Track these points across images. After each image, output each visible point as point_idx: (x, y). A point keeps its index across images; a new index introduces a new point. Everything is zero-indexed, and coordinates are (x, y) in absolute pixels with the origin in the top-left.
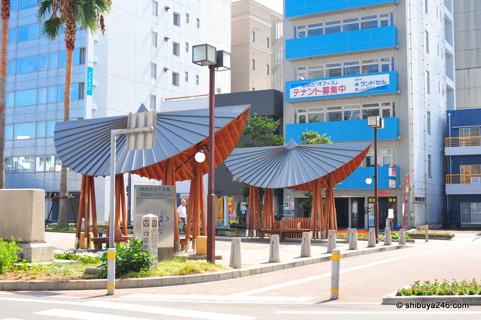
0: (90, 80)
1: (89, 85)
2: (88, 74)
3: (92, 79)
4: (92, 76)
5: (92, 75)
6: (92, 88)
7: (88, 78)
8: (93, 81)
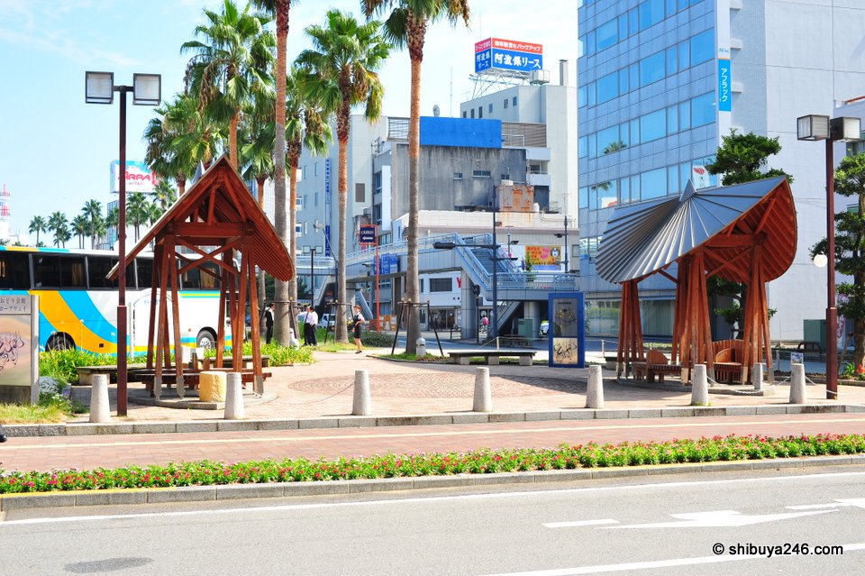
0: (725, 84)
1: (722, 93)
2: (721, 72)
3: (728, 82)
4: (729, 77)
5: (728, 74)
6: (729, 98)
7: (721, 79)
8: (732, 83)
